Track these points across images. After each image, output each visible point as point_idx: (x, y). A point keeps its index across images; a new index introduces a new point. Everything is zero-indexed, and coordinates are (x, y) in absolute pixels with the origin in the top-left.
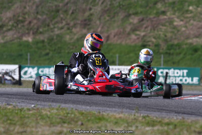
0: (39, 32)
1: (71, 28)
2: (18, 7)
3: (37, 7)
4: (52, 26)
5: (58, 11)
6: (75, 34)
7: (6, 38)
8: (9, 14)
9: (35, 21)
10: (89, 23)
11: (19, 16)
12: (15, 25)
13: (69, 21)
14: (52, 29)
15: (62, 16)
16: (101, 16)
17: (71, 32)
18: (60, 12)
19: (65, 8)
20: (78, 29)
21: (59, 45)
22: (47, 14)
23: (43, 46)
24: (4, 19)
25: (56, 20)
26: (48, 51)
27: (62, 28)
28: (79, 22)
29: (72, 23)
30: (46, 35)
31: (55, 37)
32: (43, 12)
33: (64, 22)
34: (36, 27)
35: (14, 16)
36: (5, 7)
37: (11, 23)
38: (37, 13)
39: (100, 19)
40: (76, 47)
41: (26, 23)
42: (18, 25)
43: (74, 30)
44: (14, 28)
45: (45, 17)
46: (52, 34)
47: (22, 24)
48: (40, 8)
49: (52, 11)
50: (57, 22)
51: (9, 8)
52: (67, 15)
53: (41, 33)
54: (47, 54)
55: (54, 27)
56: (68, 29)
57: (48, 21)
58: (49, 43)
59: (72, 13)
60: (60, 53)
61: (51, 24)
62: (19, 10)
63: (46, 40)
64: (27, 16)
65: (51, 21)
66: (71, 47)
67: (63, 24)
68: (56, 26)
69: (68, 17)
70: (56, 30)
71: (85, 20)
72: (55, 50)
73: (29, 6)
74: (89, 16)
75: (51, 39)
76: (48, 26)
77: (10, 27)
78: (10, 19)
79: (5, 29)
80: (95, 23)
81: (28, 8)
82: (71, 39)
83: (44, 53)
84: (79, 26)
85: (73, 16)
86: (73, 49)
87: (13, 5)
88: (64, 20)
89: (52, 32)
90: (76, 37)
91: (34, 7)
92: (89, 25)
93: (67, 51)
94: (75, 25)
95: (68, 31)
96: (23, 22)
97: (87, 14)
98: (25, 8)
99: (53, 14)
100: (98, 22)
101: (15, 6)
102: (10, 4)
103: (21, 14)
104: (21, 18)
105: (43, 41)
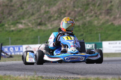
0: (76, 20)
1: (98, 16)
2: (60, 4)
3: (74, 2)
4: (85, 16)
5: (88, 5)
6: (101, 20)
7: (53, 26)
8: (55, 9)
9: (73, 13)
10: (110, 12)
11: (61, 10)
12: (59, 16)
13: (96, 11)
14: (84, 17)
15: (91, 8)
16: (119, 6)
17: (98, 19)
18: (90, 5)
19: (93, 2)
20: (103, 16)
21: (90, 28)
22: (81, 7)
23: (79, 30)
24: (52, 12)
25: (87, 11)
26: (82, 33)
27: (92, 16)
28: (104, 11)
29: (98, 13)
30: (81, 22)
31: (87, 23)
32: (78, 6)
33: (93, 12)
34: (74, 16)
35: (58, 9)
36: (52, 4)
37: (56, 15)
38: (74, 7)
39: (118, 8)
40: (102, 29)
41: (67, 14)
42: (61, 16)
43: (100, 17)
44: (58, 18)
45: (79, 9)
46: (85, 21)
47: (64, 15)
48: (76, 3)
49: (85, 5)
50: (88, 13)
51: (55, 4)
52: (95, 7)
53: (77, 20)
54: (82, 35)
55: (86, 16)
56: (96, 16)
57: (82, 12)
58: (83, 27)
59: (99, 5)
60: (91, 33)
61: (84, 14)
62: (61, 6)
63: (81, 25)
64: (67, 9)
65: (84, 12)
66: (99, 29)
67: (92, 14)
68: (88, 15)
69: (96, 8)
70: (88, 18)
71: (108, 10)
72: (87, 32)
73: (68, 2)
74: (110, 7)
75: (84, 24)
76: (82, 15)
77: (55, 18)
78: (56, 12)
79: (52, 19)
80: (115, 11)
81: (67, 4)
82: (98, 23)
83: (80, 34)
84: (103, 14)
85: (99, 7)
86: (100, 30)
87: (57, 2)
88: (93, 10)
89: (85, 19)
90: (101, 22)
91: (72, 3)
92: (110, 13)
93: (95, 32)
94: (101, 14)
95: (96, 18)
96: (64, 13)
97: (109, 5)
98: (66, 4)
99: (85, 7)
100: (117, 11)
101: (59, 3)
102: (55, 2)
103: (63, 8)
104: (63, 11)
105: (79, 26)
